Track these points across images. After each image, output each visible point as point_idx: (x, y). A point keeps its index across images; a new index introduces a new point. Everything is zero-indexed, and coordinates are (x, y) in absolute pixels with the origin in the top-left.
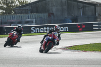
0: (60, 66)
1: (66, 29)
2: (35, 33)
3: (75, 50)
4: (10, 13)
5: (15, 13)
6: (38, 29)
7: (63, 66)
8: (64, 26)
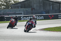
0: (38, 40)
1: (42, 18)
2: (23, 20)
3: (48, 30)
4: (8, 8)
5: (11, 8)
6: (25, 18)
7: (40, 40)
8: (41, 16)
